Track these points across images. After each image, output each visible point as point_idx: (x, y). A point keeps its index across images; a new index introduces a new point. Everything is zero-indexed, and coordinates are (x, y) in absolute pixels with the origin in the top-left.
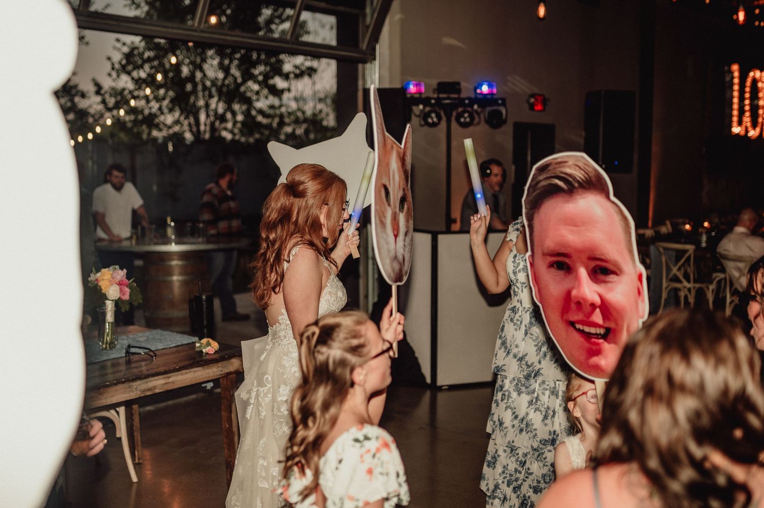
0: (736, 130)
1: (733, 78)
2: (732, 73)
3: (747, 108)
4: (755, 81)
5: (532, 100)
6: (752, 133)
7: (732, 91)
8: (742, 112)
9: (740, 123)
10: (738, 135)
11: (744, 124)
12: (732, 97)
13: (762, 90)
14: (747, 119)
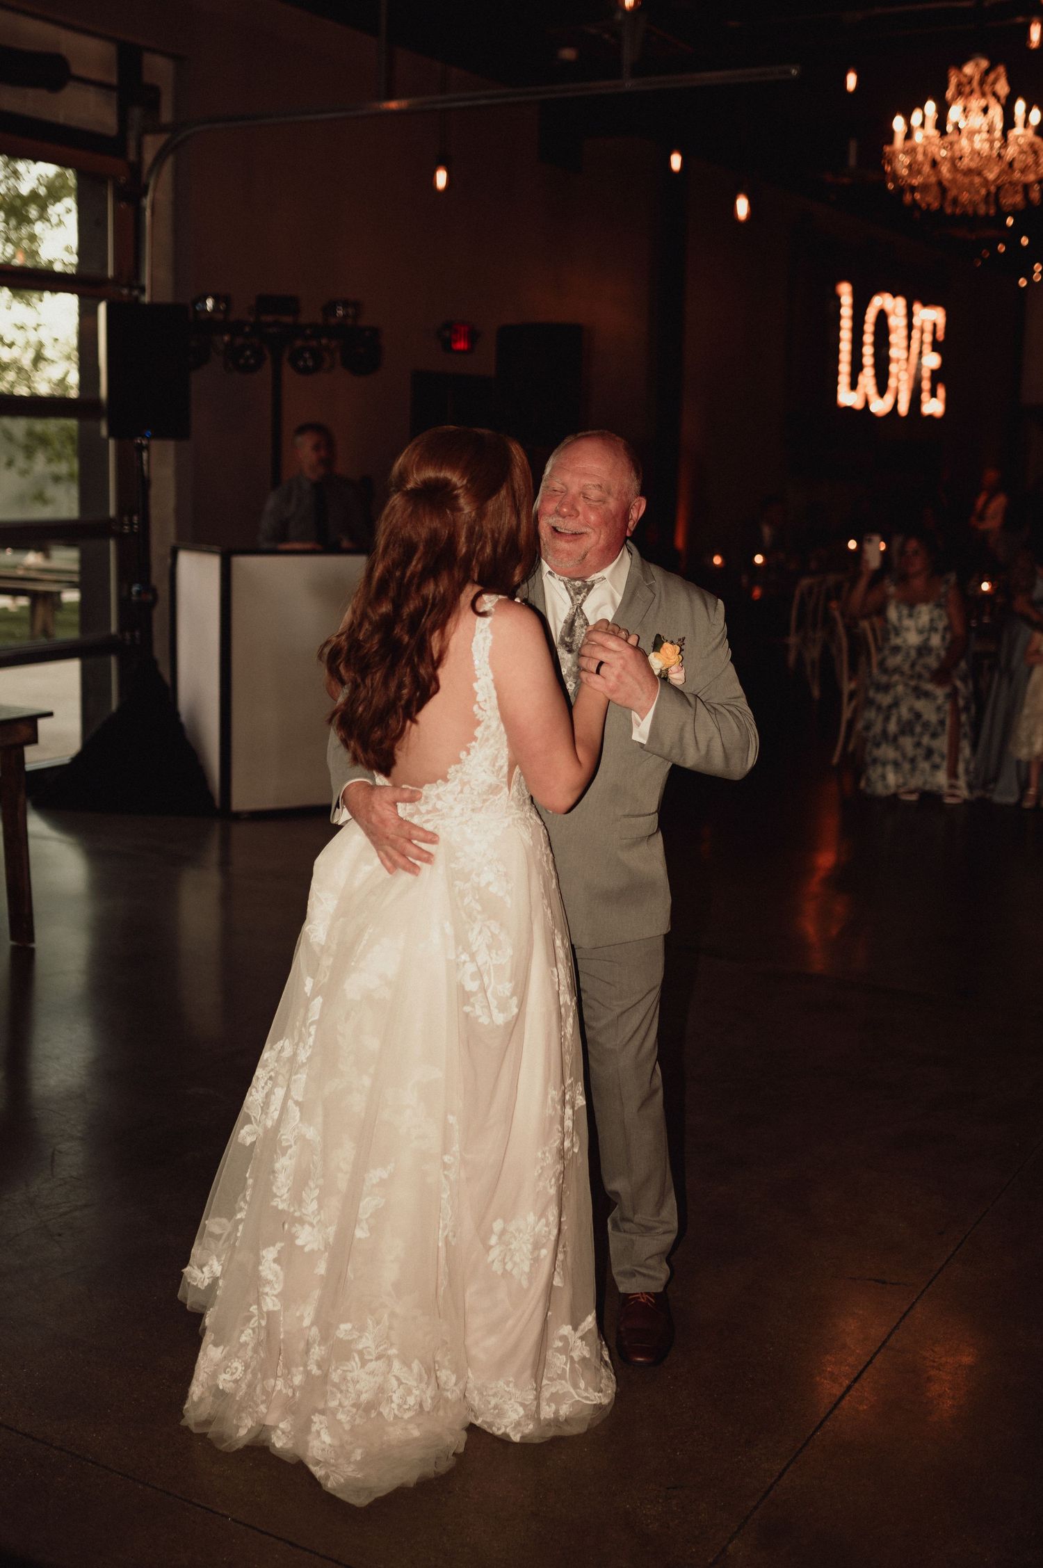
0: (847, 398)
1: (839, 306)
2: (837, 298)
3: (868, 360)
4: (882, 316)
5: (447, 334)
6: (880, 407)
7: (838, 328)
8: (857, 367)
9: (854, 385)
10: (849, 409)
11: (860, 387)
12: (838, 340)
13: (896, 330)
14: (867, 378)
